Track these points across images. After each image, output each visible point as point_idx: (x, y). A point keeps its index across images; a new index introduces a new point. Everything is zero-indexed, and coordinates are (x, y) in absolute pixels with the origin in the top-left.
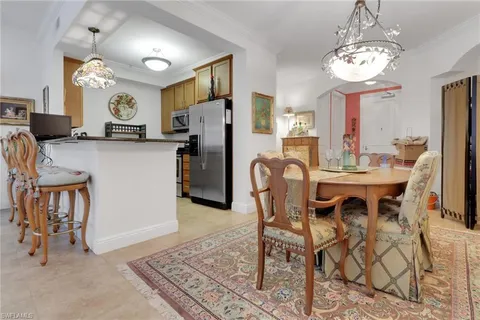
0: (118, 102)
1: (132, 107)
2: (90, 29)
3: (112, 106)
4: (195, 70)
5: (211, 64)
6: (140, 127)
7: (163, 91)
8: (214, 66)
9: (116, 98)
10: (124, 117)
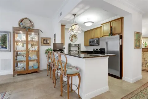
0: (72, 37)
1: (76, 38)
2: (73, 15)
3: (71, 38)
4: (102, 24)
5: (110, 22)
6: (78, 44)
7: (85, 32)
8: (112, 22)
9: (72, 36)
10: (74, 41)
